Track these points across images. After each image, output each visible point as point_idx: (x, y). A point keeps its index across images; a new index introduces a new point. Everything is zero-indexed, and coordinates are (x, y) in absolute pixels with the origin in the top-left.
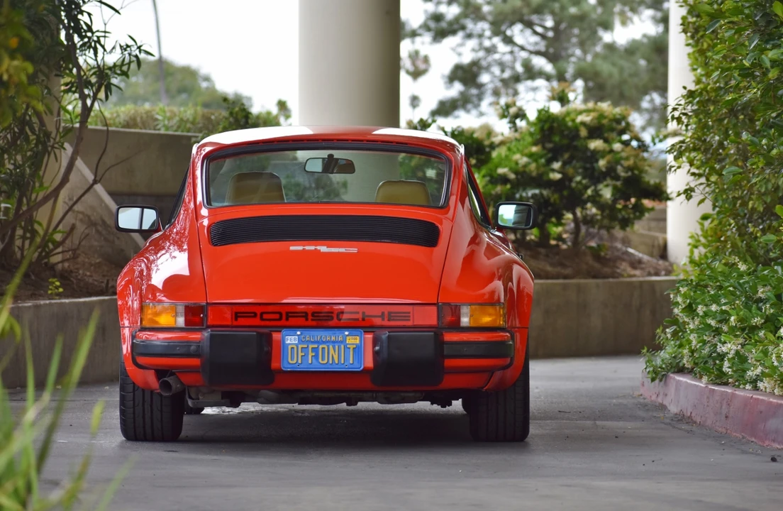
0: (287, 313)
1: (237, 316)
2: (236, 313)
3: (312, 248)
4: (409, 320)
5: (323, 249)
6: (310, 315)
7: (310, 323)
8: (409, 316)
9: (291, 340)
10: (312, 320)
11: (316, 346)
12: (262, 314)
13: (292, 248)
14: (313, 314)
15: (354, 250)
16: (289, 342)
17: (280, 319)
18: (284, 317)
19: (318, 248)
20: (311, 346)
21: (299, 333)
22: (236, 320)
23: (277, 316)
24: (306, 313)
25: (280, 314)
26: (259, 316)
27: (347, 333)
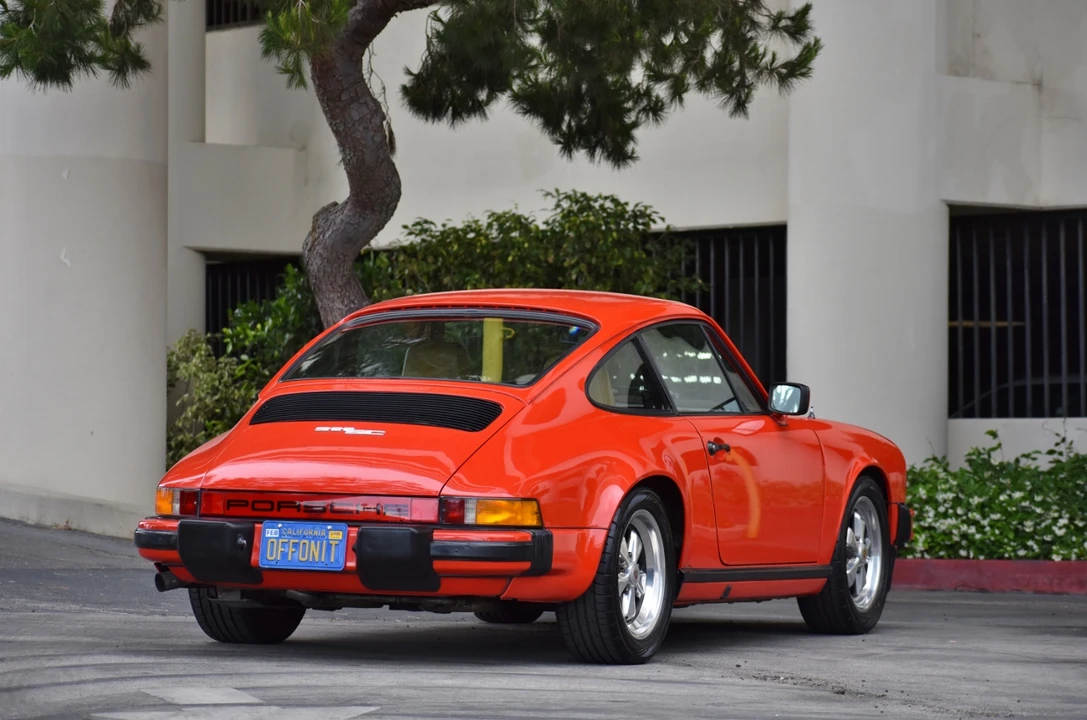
0: (279, 503)
1: (229, 504)
2: (229, 501)
3: (339, 429)
4: (407, 515)
5: (350, 430)
8: (407, 510)
9: (271, 532)
10: (303, 511)
11: (297, 541)
12: (254, 502)
13: (318, 429)
15: (381, 433)
16: (269, 535)
17: (272, 509)
18: (275, 507)
19: (345, 429)
20: (292, 541)
21: (280, 525)
22: (228, 508)
23: (268, 506)
25: (273, 502)
26: (250, 505)
27: (329, 527)
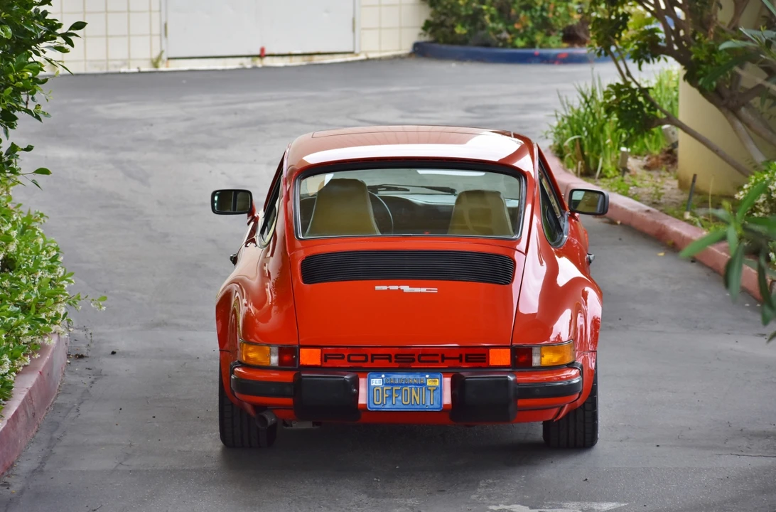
0: (372, 355)
1: (326, 357)
2: (325, 355)
3: (396, 288)
4: (485, 361)
5: (406, 289)
6: (393, 356)
7: (393, 364)
8: (485, 358)
9: (376, 382)
10: (395, 362)
11: (400, 388)
12: (349, 356)
13: (378, 288)
14: (396, 356)
15: (434, 290)
16: (374, 384)
17: (366, 361)
18: (369, 358)
19: (402, 287)
20: (395, 388)
21: (383, 376)
22: (326, 361)
23: (363, 358)
24: (390, 355)
25: (366, 355)
26: (346, 357)
27: (427, 376)
